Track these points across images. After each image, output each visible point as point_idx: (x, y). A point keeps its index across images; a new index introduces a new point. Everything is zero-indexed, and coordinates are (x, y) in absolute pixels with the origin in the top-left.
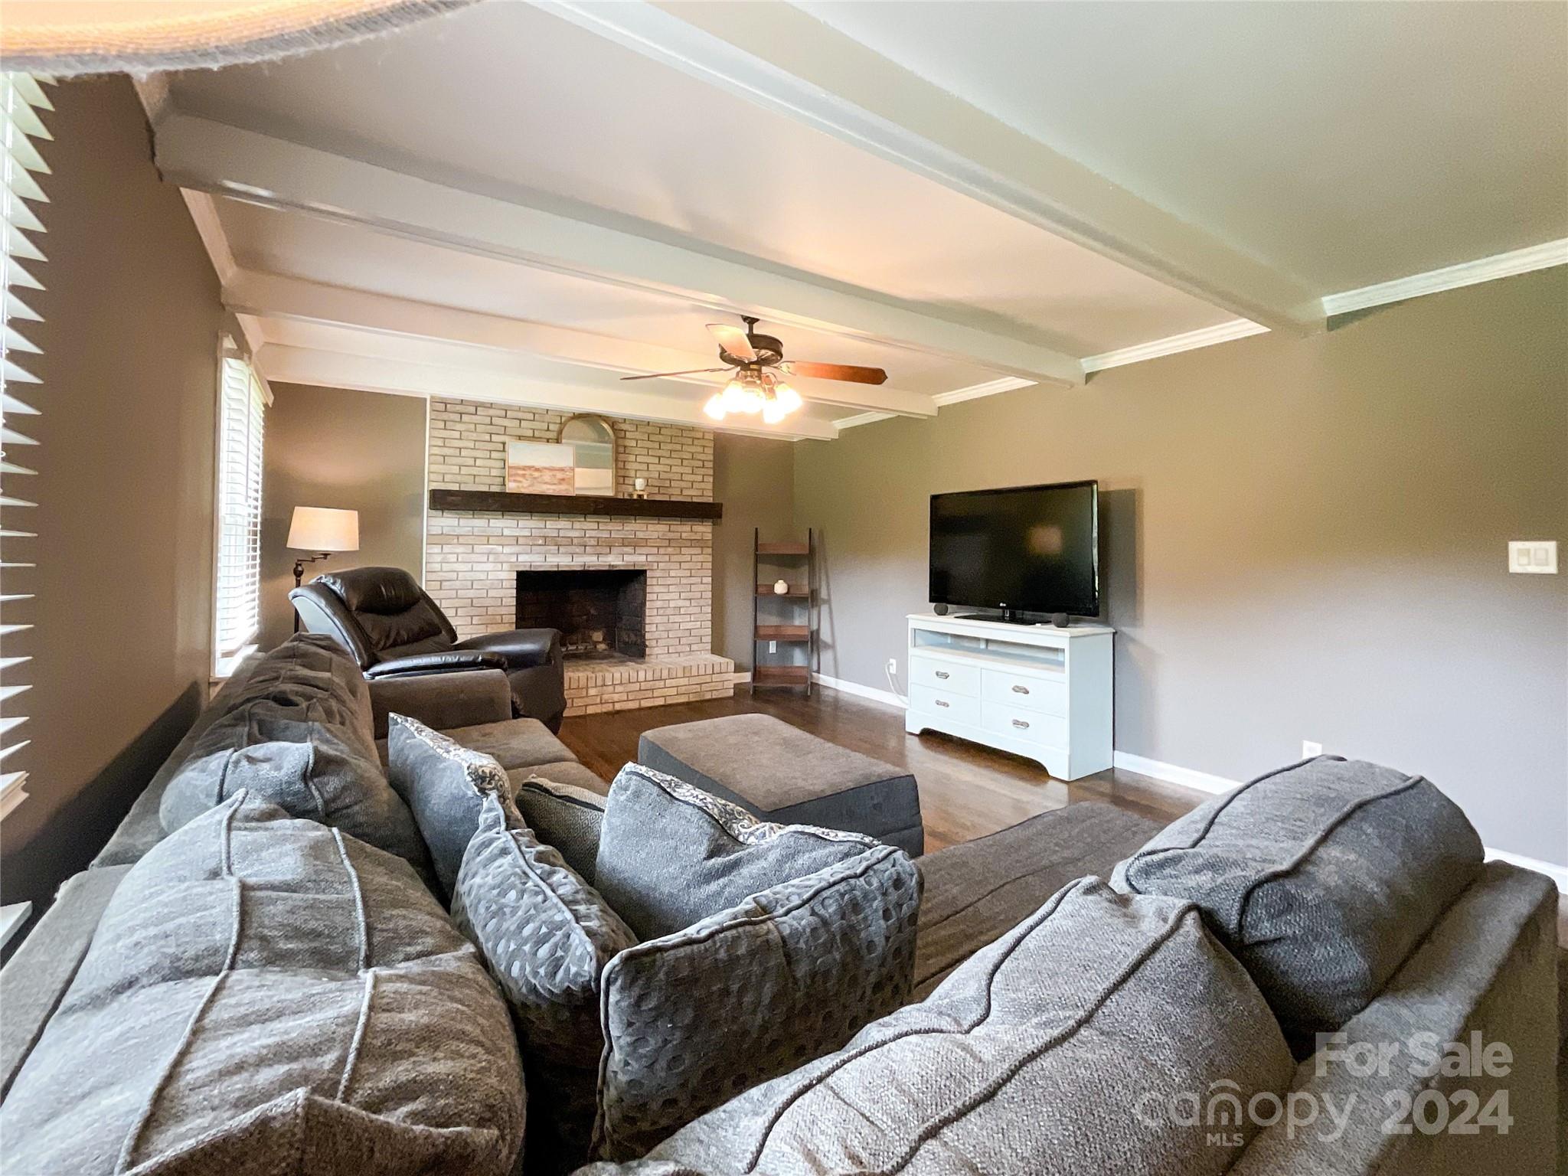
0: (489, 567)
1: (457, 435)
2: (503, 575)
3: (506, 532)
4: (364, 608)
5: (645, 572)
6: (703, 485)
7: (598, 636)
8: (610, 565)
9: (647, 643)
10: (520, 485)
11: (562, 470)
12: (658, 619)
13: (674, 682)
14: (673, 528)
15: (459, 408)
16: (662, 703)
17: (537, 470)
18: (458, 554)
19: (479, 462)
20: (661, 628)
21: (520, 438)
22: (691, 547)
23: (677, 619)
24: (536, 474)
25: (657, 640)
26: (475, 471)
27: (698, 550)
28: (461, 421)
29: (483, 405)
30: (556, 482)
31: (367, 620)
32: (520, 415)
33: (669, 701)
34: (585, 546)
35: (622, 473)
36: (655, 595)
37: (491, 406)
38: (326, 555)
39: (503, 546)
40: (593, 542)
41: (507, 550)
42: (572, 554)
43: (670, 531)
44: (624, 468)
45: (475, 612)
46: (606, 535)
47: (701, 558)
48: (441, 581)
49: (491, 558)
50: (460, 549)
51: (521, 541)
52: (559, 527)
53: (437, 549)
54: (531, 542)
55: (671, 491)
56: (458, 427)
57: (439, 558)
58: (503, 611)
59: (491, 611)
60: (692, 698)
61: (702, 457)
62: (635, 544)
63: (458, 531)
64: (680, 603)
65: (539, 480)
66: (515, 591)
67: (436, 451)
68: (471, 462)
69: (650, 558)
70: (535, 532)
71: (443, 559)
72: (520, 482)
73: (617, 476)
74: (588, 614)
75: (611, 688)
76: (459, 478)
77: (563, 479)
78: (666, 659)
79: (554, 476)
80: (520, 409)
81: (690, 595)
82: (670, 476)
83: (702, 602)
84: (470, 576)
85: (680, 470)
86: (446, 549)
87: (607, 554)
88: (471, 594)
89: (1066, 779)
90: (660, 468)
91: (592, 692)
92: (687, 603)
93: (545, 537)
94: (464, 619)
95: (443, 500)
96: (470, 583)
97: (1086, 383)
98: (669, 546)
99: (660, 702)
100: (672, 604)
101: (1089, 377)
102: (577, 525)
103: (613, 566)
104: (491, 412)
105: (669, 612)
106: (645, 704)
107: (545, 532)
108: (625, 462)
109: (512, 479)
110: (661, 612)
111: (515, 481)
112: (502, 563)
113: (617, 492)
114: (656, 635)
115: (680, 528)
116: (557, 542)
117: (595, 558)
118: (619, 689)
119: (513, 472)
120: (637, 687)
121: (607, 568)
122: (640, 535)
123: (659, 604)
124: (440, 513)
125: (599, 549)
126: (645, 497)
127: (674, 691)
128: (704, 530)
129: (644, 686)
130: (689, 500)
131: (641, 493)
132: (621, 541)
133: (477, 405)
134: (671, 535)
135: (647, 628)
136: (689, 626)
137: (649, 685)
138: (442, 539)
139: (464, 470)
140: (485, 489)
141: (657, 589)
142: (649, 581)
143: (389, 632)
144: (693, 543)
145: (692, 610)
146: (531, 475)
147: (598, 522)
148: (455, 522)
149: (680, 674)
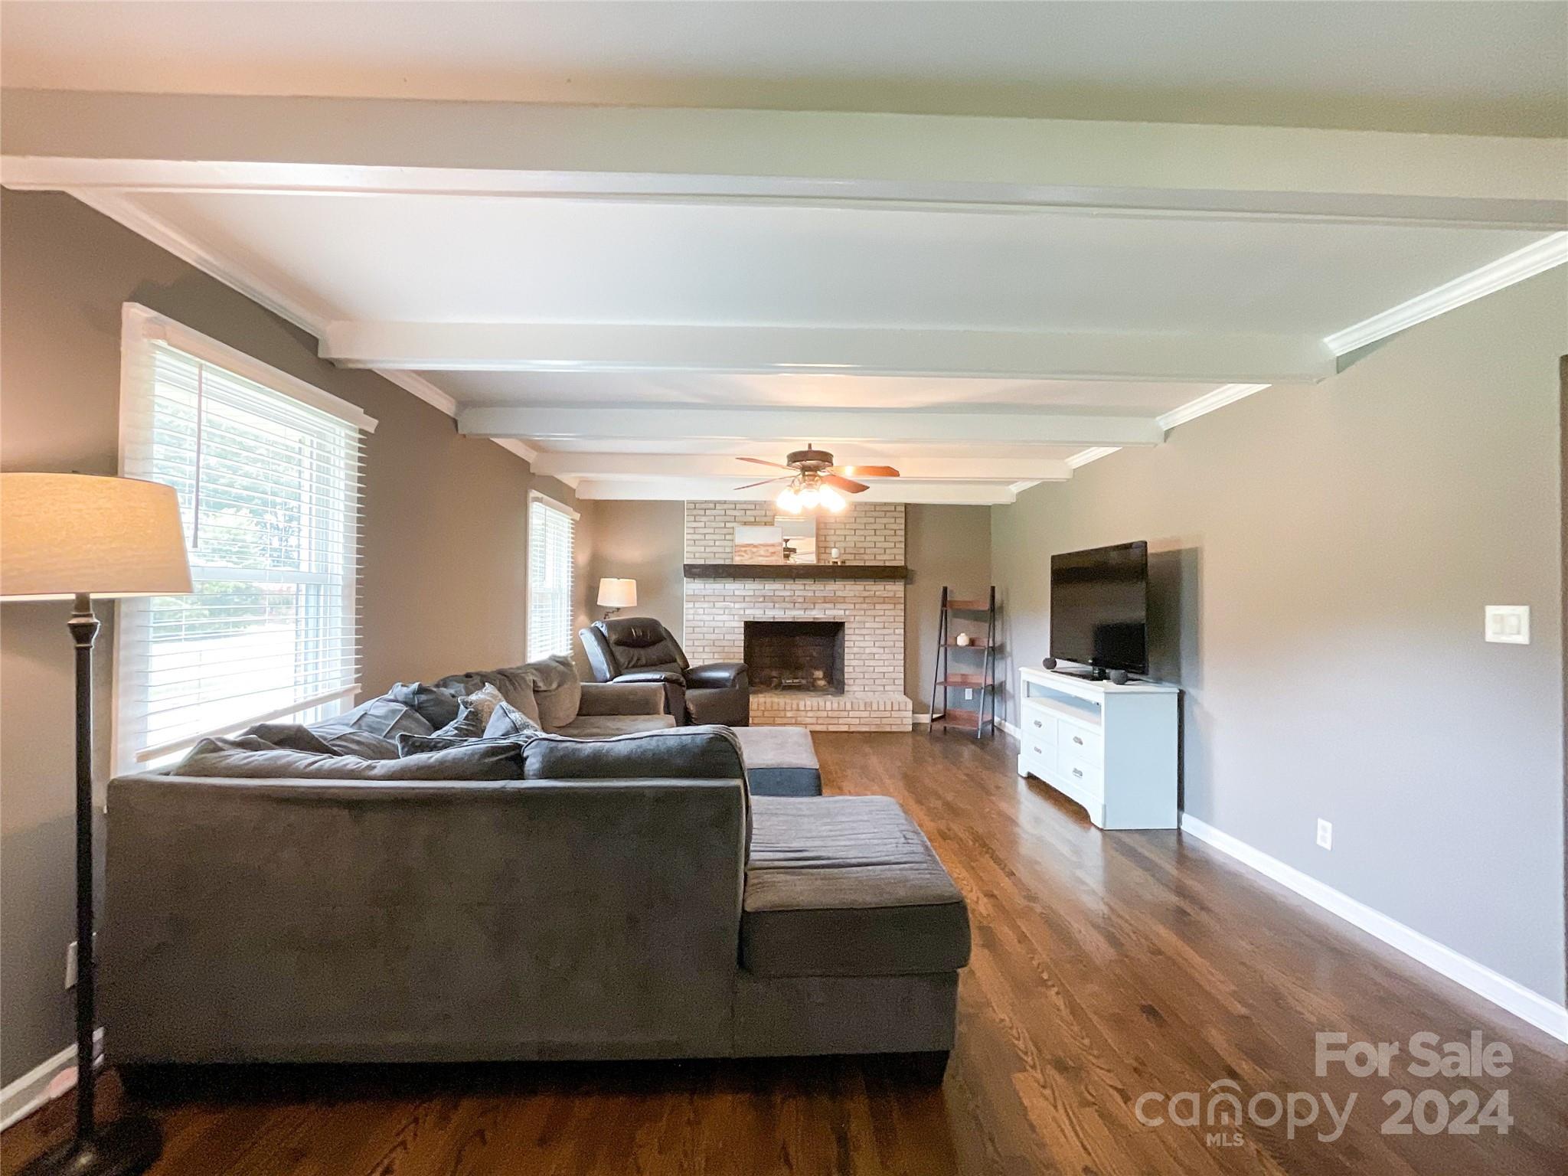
0: (725, 617)
1: (702, 524)
2: (735, 624)
3: (737, 593)
4: (619, 643)
5: (842, 624)
6: (895, 551)
7: (819, 674)
8: (814, 618)
9: (846, 681)
10: (742, 558)
11: (773, 545)
12: (854, 663)
13: (857, 714)
14: (867, 588)
15: (703, 506)
16: (846, 730)
17: (755, 546)
18: (704, 608)
19: (717, 543)
20: (857, 669)
21: (745, 523)
22: (884, 603)
23: (872, 663)
24: (755, 550)
25: (854, 679)
26: (715, 549)
27: (892, 606)
28: (705, 515)
29: (719, 502)
30: (769, 554)
31: (618, 651)
32: (745, 506)
33: (853, 729)
34: (795, 603)
35: (821, 544)
36: (852, 643)
37: (725, 502)
38: (618, 609)
39: (734, 603)
40: (801, 600)
41: (737, 606)
42: (785, 609)
43: (865, 590)
44: (825, 541)
45: (715, 649)
46: (810, 594)
47: (892, 613)
48: (694, 627)
49: (727, 611)
50: (706, 605)
51: (747, 599)
52: (774, 588)
53: (691, 605)
54: (755, 600)
55: (866, 557)
56: (704, 519)
57: (692, 611)
58: (735, 650)
59: (726, 649)
60: (873, 729)
61: (895, 527)
62: (834, 601)
63: (704, 593)
64: (874, 650)
65: (757, 554)
66: (743, 636)
67: (689, 537)
68: (712, 543)
69: (847, 613)
70: (757, 593)
71: (696, 611)
72: (743, 556)
73: (818, 547)
74: (811, 656)
75: (803, 713)
76: (704, 555)
77: (774, 553)
78: (859, 695)
79: (768, 550)
80: (745, 502)
81: (884, 644)
82: (865, 545)
83: (894, 650)
84: (713, 624)
85: (875, 539)
86: (697, 605)
87: (811, 609)
88: (713, 637)
89: (1100, 826)
90: (856, 538)
91: (789, 714)
92: (882, 650)
93: (764, 597)
94: (710, 654)
95: (693, 572)
96: (712, 629)
97: (1165, 441)
98: (864, 603)
99: (845, 728)
100: (868, 651)
101: (1167, 434)
102: (788, 587)
103: (817, 618)
104: (726, 506)
105: (864, 657)
106: (832, 728)
107: (763, 592)
108: (825, 536)
109: (737, 554)
110: (857, 656)
111: (739, 555)
112: (734, 615)
113: (819, 560)
114: (853, 676)
115: (874, 588)
116: (772, 600)
117: (802, 612)
118: (810, 714)
119: (738, 549)
120: (825, 714)
121: (812, 620)
122: (839, 593)
123: (855, 650)
124: (692, 579)
125: (805, 606)
126: (839, 564)
127: (857, 721)
128: (897, 588)
129: (830, 714)
130: (881, 564)
131: (836, 560)
132: (822, 598)
133: (715, 503)
134: (866, 594)
135: (846, 669)
136: (884, 669)
137: (836, 714)
138: (694, 598)
139: (708, 550)
140: (721, 562)
141: (854, 638)
142: (847, 632)
143: (632, 658)
144: (884, 600)
145: (885, 657)
146: (751, 550)
147: (805, 584)
148: (701, 586)
149: (862, 708)
